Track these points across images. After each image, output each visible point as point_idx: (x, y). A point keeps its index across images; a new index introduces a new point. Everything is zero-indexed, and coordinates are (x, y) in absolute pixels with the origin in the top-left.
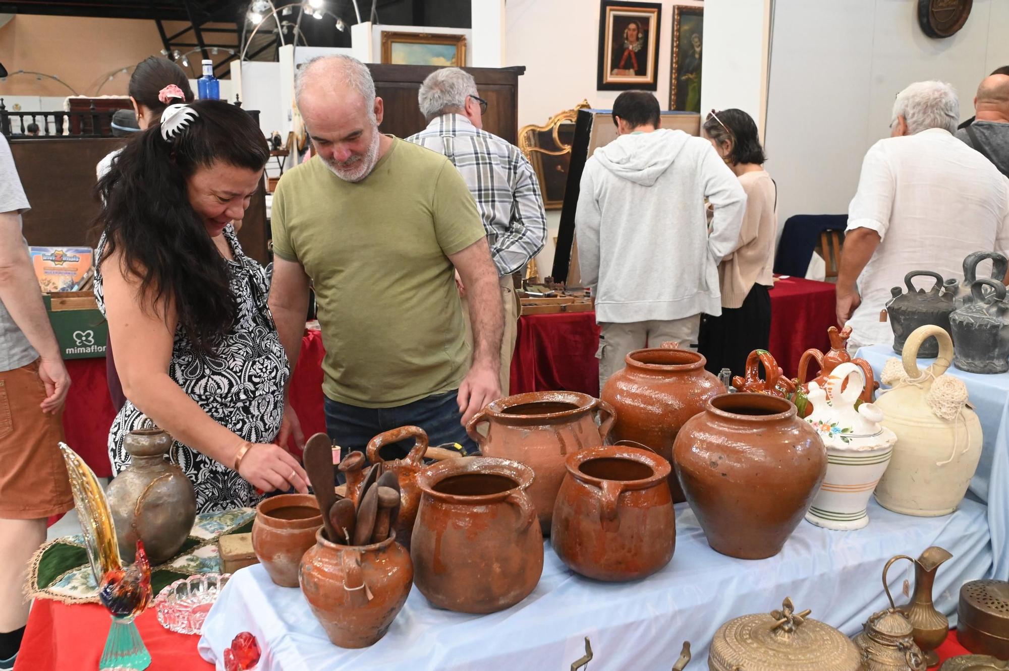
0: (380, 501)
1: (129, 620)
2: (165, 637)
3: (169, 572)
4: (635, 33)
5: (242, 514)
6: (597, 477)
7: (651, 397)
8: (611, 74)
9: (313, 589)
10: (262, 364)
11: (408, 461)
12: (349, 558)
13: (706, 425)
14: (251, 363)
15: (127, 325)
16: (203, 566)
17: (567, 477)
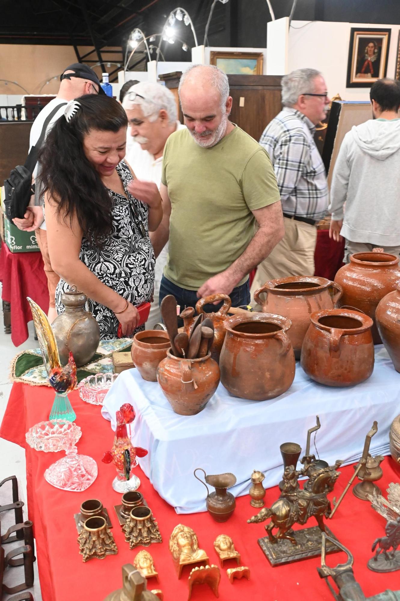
0: (203, 334)
1: (65, 395)
2: (83, 406)
3: (85, 371)
4: (373, 49)
5: (125, 341)
6: (328, 326)
7: (364, 281)
8: (356, 77)
9: (165, 382)
10: (135, 257)
11: (219, 314)
12: (185, 365)
13: (396, 298)
14: (128, 256)
15: (57, 231)
16: (104, 369)
17: (311, 325)
